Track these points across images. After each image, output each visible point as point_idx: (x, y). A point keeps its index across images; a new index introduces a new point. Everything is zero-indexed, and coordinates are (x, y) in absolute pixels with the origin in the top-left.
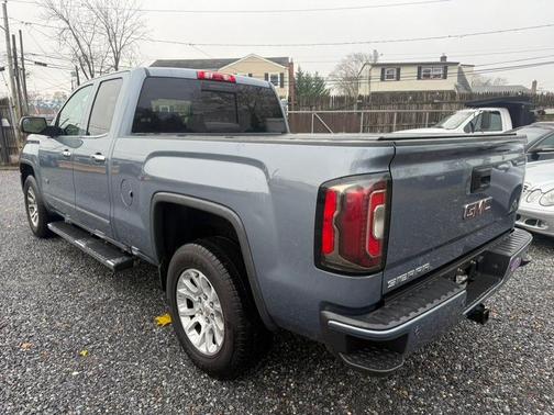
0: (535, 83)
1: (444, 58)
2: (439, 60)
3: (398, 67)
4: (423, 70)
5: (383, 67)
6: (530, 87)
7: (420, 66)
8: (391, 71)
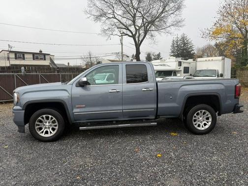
0: (68, 63)
1: (41, 51)
2: (39, 52)
3: (23, 53)
4: (35, 56)
5: (16, 53)
6: (67, 65)
7: (34, 54)
8: (20, 55)
